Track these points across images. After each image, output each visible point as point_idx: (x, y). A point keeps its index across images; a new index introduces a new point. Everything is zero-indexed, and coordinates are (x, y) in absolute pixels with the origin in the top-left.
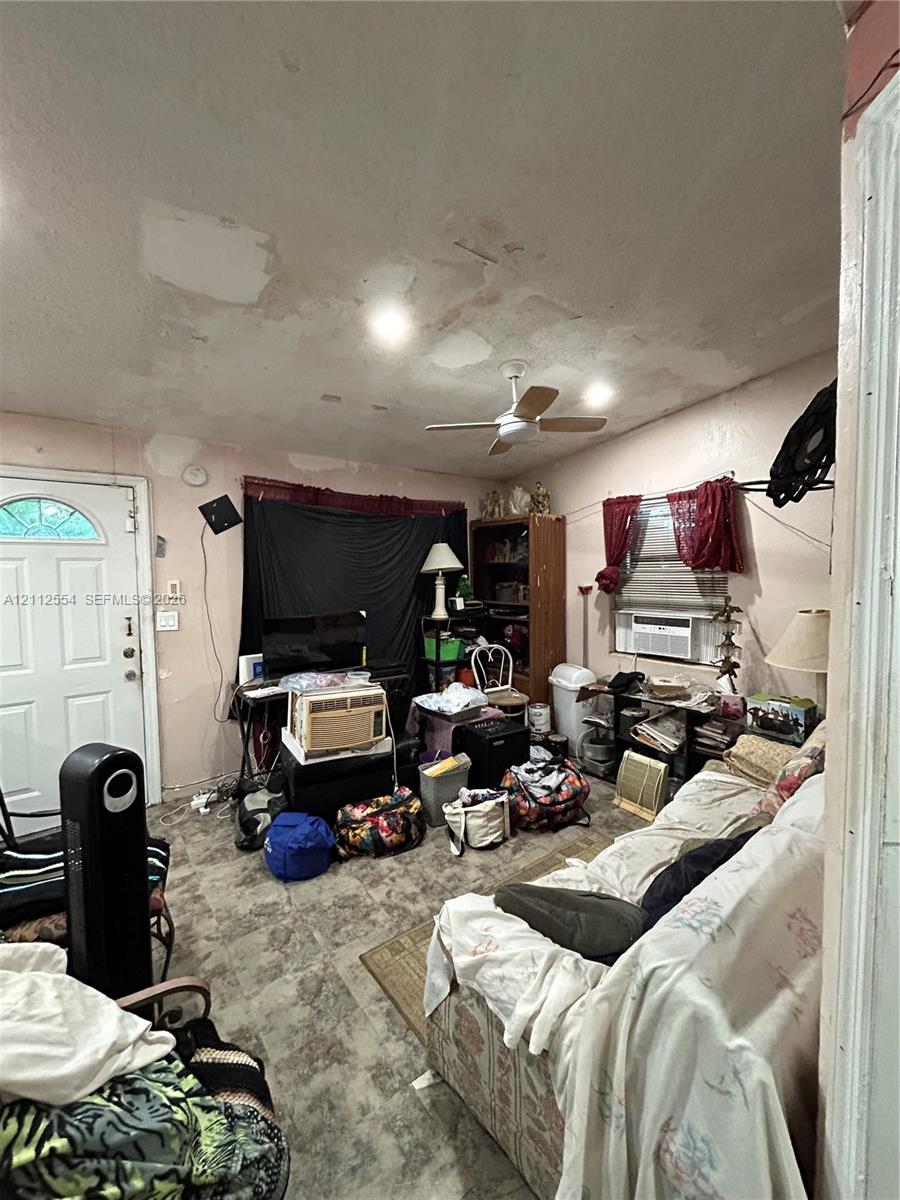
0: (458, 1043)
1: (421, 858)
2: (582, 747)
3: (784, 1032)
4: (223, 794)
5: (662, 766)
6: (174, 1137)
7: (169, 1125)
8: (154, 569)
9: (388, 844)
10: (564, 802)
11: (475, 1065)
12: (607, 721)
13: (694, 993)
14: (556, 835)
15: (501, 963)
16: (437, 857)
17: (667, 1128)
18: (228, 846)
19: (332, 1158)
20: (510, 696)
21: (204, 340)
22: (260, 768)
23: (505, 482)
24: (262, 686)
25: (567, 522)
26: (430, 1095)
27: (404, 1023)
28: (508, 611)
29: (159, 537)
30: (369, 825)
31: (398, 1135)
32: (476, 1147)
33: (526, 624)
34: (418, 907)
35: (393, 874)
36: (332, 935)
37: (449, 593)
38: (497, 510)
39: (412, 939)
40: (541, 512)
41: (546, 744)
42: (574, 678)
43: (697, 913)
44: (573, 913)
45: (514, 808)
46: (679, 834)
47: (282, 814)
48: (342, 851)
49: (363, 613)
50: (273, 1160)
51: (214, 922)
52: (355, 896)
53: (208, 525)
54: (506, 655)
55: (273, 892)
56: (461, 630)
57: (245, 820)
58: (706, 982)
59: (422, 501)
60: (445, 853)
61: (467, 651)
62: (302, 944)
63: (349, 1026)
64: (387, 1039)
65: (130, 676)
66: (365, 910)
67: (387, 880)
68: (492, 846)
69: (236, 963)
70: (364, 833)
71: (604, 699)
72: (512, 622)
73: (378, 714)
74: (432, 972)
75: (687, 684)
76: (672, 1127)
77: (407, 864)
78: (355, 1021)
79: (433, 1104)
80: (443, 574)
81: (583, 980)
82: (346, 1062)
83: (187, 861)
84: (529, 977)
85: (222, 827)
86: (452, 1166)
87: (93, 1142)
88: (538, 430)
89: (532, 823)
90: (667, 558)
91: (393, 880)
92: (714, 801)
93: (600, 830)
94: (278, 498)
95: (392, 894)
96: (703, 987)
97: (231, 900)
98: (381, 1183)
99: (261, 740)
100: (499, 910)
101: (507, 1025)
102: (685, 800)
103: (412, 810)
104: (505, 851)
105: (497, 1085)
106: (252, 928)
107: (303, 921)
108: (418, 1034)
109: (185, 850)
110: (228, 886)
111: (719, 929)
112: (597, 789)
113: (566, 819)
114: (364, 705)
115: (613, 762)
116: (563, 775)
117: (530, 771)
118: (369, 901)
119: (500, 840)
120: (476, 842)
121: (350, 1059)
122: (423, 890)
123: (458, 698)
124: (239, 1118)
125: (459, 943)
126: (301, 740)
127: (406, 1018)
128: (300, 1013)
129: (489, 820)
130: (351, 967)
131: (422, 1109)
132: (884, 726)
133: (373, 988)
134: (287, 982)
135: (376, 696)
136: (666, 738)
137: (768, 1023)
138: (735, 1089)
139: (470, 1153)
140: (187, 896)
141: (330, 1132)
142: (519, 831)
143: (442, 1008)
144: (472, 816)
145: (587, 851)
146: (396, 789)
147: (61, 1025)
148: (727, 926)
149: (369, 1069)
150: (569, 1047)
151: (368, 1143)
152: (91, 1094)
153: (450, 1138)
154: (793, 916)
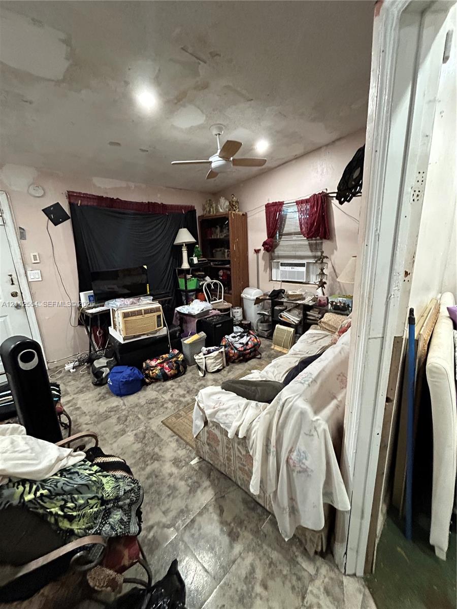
0: (208, 444)
1: (186, 379)
2: (257, 325)
3: (333, 412)
4: (81, 362)
5: (292, 330)
6: (93, 486)
7: (90, 482)
8: (20, 247)
9: (169, 375)
10: (250, 349)
11: (216, 451)
12: (268, 312)
13: (302, 404)
14: (247, 363)
15: (225, 410)
16: (193, 378)
17: (291, 451)
18: (89, 385)
19: (159, 493)
20: (223, 305)
21: (31, 103)
22: (99, 348)
23: (214, 195)
24: (95, 307)
25: (248, 215)
26: (198, 465)
27: (184, 443)
28: (220, 263)
29: (20, 228)
30: (159, 368)
31: (186, 481)
32: (219, 479)
33: (229, 269)
34: (186, 399)
35: (173, 387)
36: (147, 415)
37: (190, 255)
38: (212, 210)
39: (185, 412)
40: (235, 211)
41: (241, 325)
42: (253, 294)
43: (303, 378)
44: (255, 388)
45: (227, 354)
46: (299, 356)
47: (114, 368)
48: (147, 380)
49: (145, 267)
50: (136, 490)
51: (88, 417)
52: (156, 398)
53: (49, 220)
54: (220, 285)
55: (115, 401)
56: (197, 274)
57: (95, 372)
58: (306, 400)
59: (172, 205)
60: (197, 376)
61: (201, 284)
62: (134, 421)
63: (160, 447)
64: (178, 449)
65: (18, 307)
66: (161, 404)
67: (170, 390)
68: (218, 371)
69: (103, 432)
70: (157, 371)
71: (267, 303)
72: (223, 269)
73: (159, 317)
74: (195, 420)
75: (303, 293)
76: (293, 450)
77: (179, 382)
78: (163, 445)
79: (200, 468)
80: (186, 245)
81: (259, 410)
82: (161, 460)
83: (68, 394)
84: (237, 413)
85: (84, 377)
86: (209, 487)
87: (59, 490)
88: (232, 165)
89: (236, 359)
90: (295, 234)
91: (173, 390)
92: (314, 341)
93: (266, 359)
94: (89, 204)
95: (174, 395)
96: (305, 402)
97: (95, 407)
98: (181, 497)
99: (98, 334)
100: (224, 390)
101: (229, 431)
102: (302, 342)
103: (179, 359)
104: (224, 372)
105: (226, 455)
106: (107, 418)
107: (133, 411)
108: (190, 446)
109: (66, 389)
110: (92, 402)
111: (312, 382)
112: (264, 342)
113: (251, 356)
114: (151, 313)
115: (271, 330)
116: (249, 338)
117: (234, 337)
118: (163, 400)
119: (222, 368)
120: (211, 369)
121: (162, 459)
122: (188, 392)
123: (198, 307)
124: (119, 479)
125: (207, 405)
126: (120, 332)
127: (185, 441)
128: (138, 446)
129: (216, 360)
130: (158, 426)
131: (196, 470)
132: (372, 294)
133: (169, 432)
134: (129, 436)
135: (156, 308)
136: (293, 318)
137: (327, 411)
138: (315, 434)
139: (216, 482)
140: (71, 408)
141: (157, 485)
142: (230, 363)
143: (201, 432)
144: (209, 359)
145: (260, 367)
146: (171, 351)
147: (31, 453)
148: (315, 381)
149: (171, 461)
150: (254, 433)
151: (174, 485)
152: (52, 476)
153: (207, 478)
154: (339, 375)
